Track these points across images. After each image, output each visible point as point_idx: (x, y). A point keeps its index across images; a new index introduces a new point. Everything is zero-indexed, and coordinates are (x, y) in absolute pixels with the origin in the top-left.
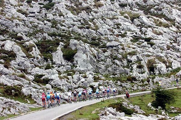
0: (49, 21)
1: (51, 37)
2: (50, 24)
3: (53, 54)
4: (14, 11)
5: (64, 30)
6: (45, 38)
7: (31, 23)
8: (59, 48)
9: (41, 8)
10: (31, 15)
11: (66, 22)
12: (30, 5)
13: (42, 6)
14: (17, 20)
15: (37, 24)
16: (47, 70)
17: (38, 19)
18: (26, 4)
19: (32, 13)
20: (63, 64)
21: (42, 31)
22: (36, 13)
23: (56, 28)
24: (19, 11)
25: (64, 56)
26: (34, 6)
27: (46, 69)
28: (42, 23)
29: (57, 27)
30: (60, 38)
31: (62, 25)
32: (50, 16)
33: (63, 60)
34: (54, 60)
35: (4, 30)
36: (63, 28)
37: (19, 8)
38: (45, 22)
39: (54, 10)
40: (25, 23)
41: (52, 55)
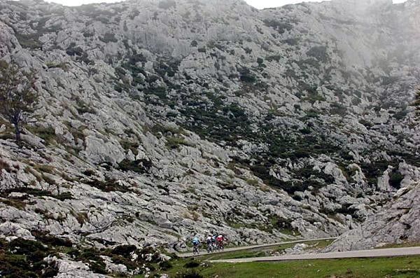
0: (395, 134)
1: (390, 155)
2: (394, 139)
3: (379, 178)
4: (355, 121)
5: (409, 147)
6: (382, 157)
7: (371, 137)
8: (386, 172)
9: (390, 117)
10: (375, 127)
11: (415, 137)
12: (378, 113)
13: (392, 115)
14: (355, 135)
15: (378, 139)
16: (358, 199)
17: (382, 132)
18: (373, 112)
19: (377, 124)
20: (389, 190)
21: (381, 148)
22: (382, 124)
23: (401, 145)
24: (362, 122)
25: (390, 181)
26: (382, 114)
27: (357, 197)
28: (384, 137)
29: (402, 142)
30: (400, 158)
31: (409, 141)
32: (398, 129)
33: (389, 186)
34: (379, 186)
35: (335, 147)
36: (409, 144)
37: (363, 118)
38: (390, 136)
39: (405, 121)
40: (364, 138)
41: (377, 180)
